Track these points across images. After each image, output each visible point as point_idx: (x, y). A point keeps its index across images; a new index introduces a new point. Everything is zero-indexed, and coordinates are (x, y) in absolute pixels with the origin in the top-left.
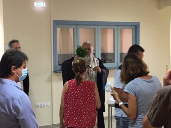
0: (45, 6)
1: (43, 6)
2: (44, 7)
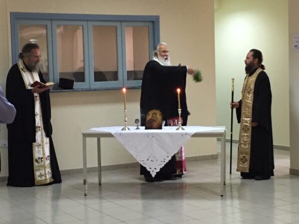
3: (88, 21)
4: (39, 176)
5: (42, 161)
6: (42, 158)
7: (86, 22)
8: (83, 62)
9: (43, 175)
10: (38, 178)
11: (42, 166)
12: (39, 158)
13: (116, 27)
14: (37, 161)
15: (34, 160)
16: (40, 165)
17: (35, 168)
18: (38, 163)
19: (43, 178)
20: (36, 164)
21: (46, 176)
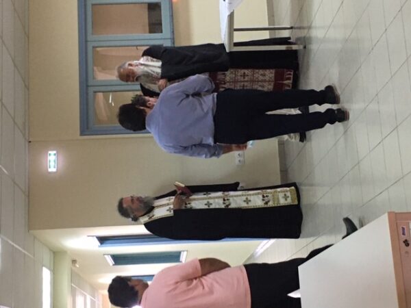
0: (55, 152)
1: (55, 154)
2: (57, 153)
3: (86, 41)
4: (286, 200)
5: (267, 196)
6: (263, 197)
7: (89, 43)
8: (139, 48)
9: (285, 195)
10: (289, 201)
11: (273, 196)
12: (263, 200)
13: (93, 5)
14: (266, 203)
15: (266, 206)
16: (271, 199)
17: (276, 205)
18: (269, 201)
19: (288, 194)
20: (271, 204)
21: (287, 191)
